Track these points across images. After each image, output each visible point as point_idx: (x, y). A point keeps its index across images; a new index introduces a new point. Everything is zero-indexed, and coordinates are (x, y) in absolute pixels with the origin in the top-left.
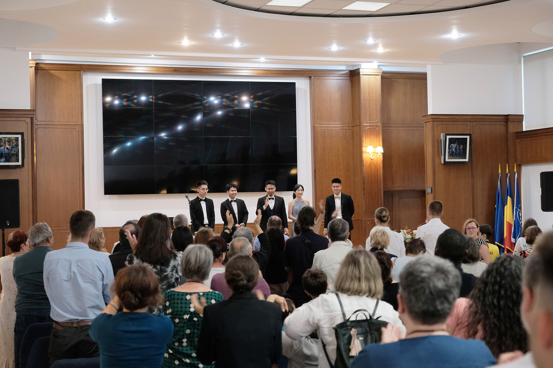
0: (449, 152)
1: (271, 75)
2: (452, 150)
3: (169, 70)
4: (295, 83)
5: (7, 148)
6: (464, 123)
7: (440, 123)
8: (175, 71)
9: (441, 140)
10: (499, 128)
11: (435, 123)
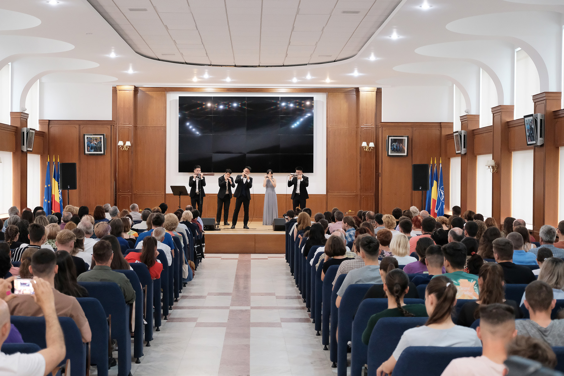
0: (391, 149)
1: (296, 92)
2: (394, 147)
3: (224, 90)
4: (313, 97)
5: (95, 144)
6: (407, 128)
7: (387, 128)
8: (228, 90)
9: (387, 140)
10: (436, 132)
11: (384, 128)
